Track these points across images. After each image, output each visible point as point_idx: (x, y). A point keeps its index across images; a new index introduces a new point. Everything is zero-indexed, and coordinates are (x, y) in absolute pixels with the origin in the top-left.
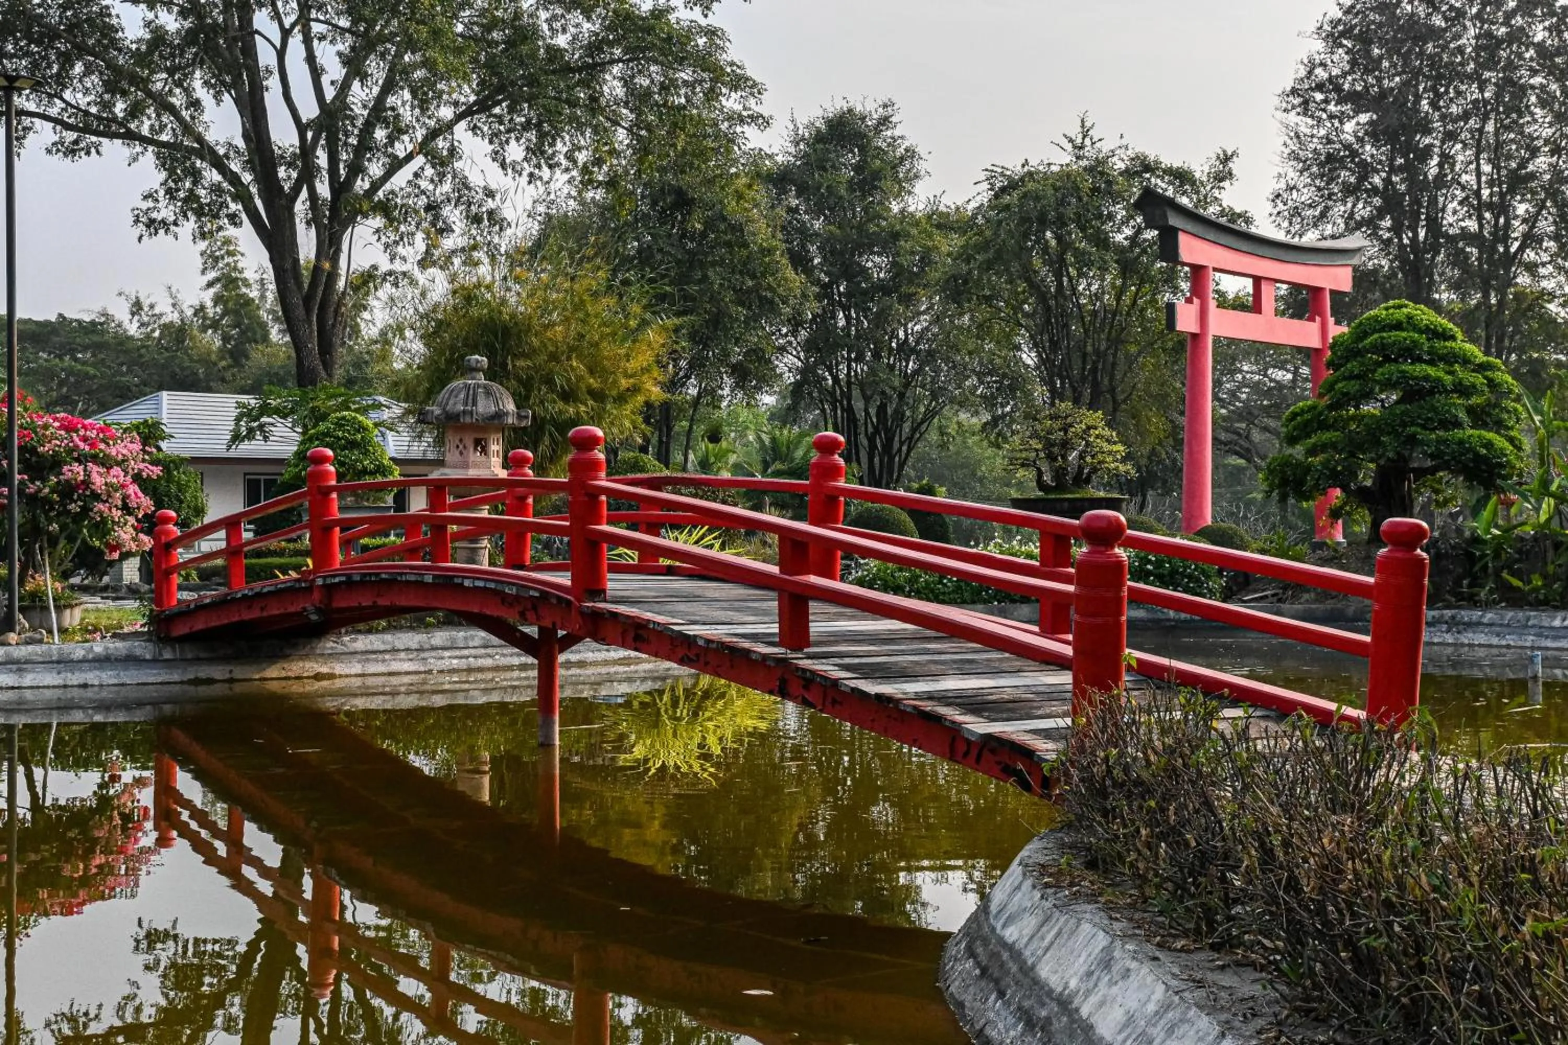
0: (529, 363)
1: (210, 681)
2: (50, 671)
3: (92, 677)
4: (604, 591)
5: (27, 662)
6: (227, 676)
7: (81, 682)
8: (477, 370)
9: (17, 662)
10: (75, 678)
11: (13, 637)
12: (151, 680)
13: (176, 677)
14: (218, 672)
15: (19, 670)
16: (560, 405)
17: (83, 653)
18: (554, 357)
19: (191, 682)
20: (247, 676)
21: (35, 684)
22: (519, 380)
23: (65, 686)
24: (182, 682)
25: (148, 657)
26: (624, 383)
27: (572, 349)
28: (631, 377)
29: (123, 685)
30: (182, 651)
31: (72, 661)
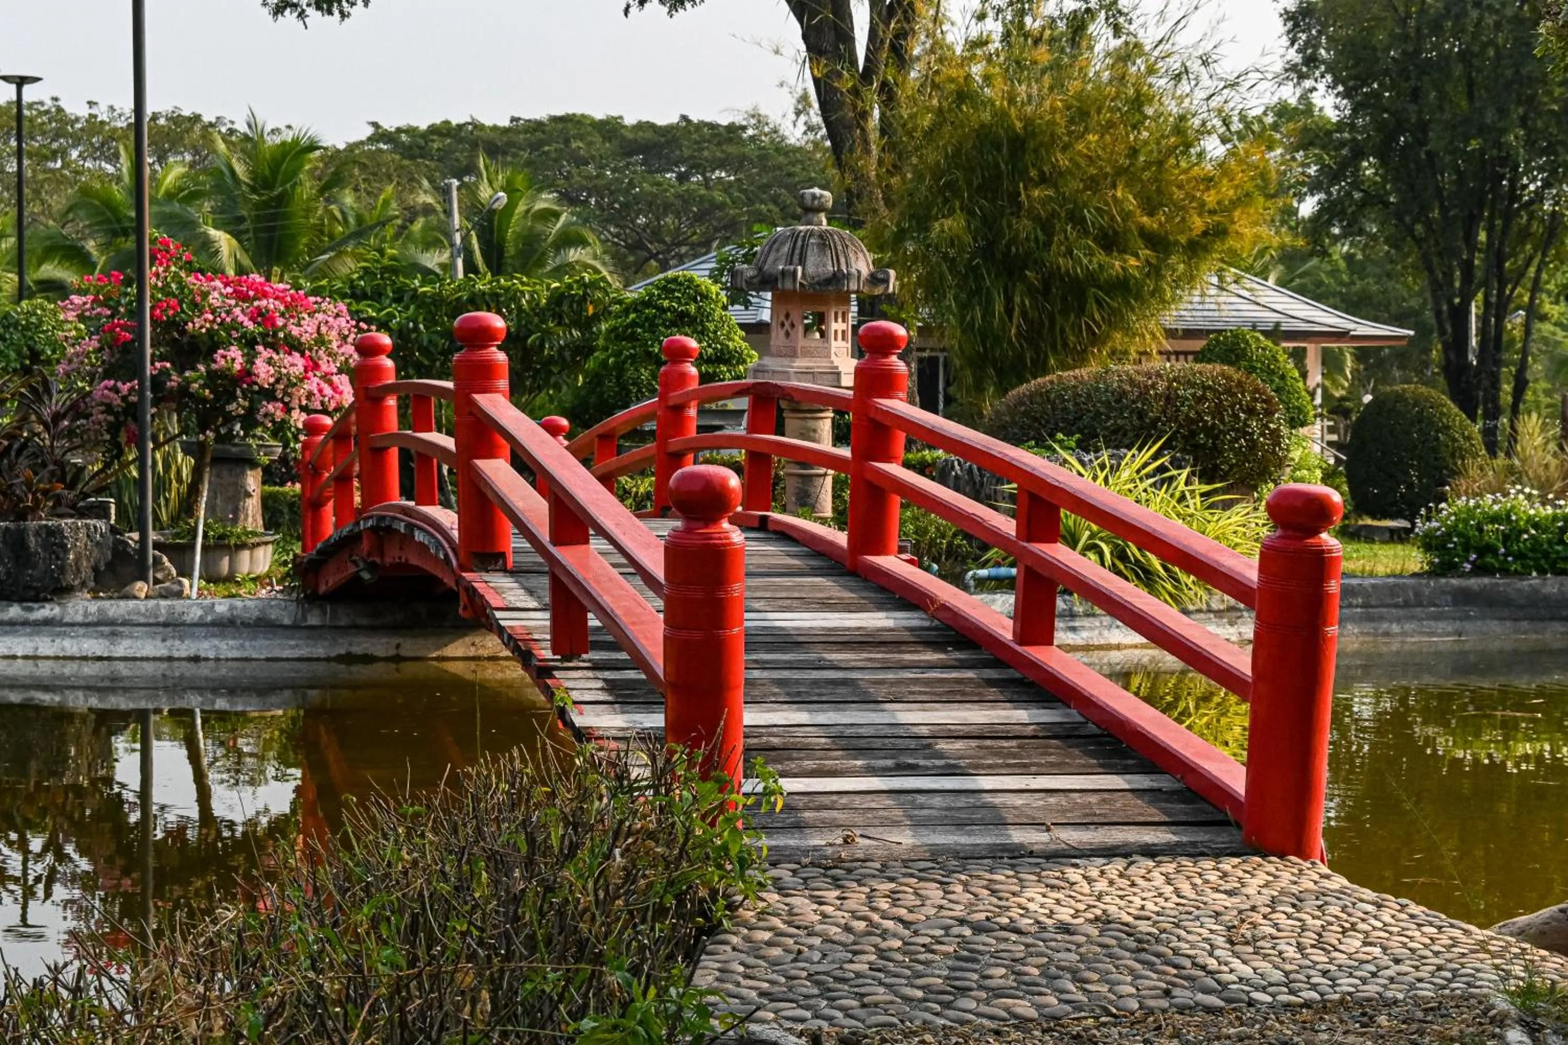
0: (1050, 192)
1: (368, 659)
2: (153, 636)
3: (206, 647)
4: (503, 555)
5: (125, 623)
6: (392, 652)
7: (192, 652)
8: (818, 210)
9: (112, 623)
10: (184, 649)
11: (141, 588)
12: (287, 654)
13: (320, 651)
14: (379, 646)
15: (113, 634)
16: (1101, 256)
17: (200, 613)
18: (1093, 184)
19: (339, 659)
20: (419, 654)
21: (130, 653)
22: (1037, 219)
23: (170, 659)
24: (328, 659)
25: (287, 621)
26: (1198, 224)
27: (1120, 172)
28: (1212, 212)
29: (246, 659)
30: (334, 616)
31: (184, 624)
